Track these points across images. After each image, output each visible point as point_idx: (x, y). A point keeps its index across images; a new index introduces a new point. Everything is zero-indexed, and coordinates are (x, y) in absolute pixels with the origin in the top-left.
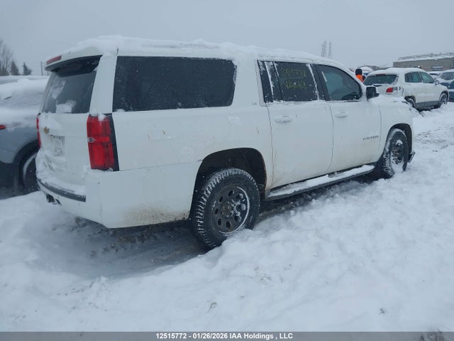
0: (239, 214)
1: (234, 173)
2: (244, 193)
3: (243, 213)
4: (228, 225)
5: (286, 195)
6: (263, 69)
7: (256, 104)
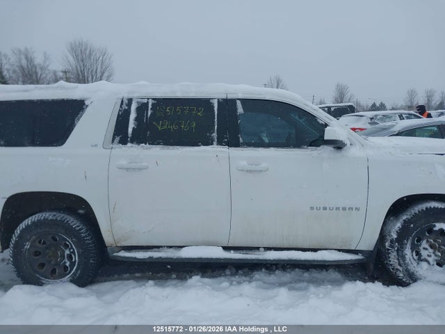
0: (68, 264)
1: (51, 218)
2: (69, 241)
3: (72, 264)
4: (54, 271)
5: (135, 258)
6: (125, 107)
7: (96, 146)
